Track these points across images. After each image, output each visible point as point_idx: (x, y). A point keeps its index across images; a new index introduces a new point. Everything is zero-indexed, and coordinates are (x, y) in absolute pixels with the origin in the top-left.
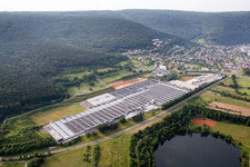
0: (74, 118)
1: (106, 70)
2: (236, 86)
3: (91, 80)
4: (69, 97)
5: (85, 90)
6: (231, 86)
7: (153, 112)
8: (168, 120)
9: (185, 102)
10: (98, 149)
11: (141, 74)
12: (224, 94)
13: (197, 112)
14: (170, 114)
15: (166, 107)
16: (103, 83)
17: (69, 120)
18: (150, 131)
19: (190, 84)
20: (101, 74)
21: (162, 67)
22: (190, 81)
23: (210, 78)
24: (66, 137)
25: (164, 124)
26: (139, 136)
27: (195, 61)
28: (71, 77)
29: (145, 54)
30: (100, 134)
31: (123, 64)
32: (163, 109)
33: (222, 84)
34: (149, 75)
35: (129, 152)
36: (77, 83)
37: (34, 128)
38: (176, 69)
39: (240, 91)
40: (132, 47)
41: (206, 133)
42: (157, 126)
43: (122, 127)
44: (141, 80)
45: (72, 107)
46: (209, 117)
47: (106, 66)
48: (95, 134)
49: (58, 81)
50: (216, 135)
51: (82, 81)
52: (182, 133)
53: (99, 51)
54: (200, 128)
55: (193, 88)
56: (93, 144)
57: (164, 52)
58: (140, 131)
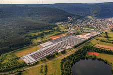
0: (35, 53)
1: (48, 31)
2: (108, 37)
3: (42, 36)
4: (32, 44)
5: (39, 40)
6: (105, 37)
7: (70, 50)
8: (77, 53)
9: (84, 44)
10: (46, 67)
11: (64, 33)
12: (102, 41)
13: (90, 49)
14: (77, 50)
15: (75, 47)
16: (47, 37)
17: (32, 54)
18: (69, 58)
19: (86, 37)
20: (46, 33)
21: (73, 29)
22: (86, 35)
23: (95, 34)
24: (31, 62)
25: (75, 55)
26: (64, 60)
27: (88, 27)
28: (33, 35)
29: (65, 24)
30: (47, 60)
31: (55, 28)
32: (74, 48)
33: (101, 36)
34: (67, 33)
35: (60, 68)
36: (35, 38)
37: (16, 59)
38: (79, 30)
39: (110, 39)
40: (59, 21)
41: (95, 59)
42: (72, 56)
43: (57, 56)
44: (64, 35)
45: (34, 48)
46: (96, 52)
47: (48, 30)
48: (45, 60)
49: (27, 37)
50: (100, 60)
51: (37, 36)
52: (84, 59)
53: (44, 23)
54: (92, 57)
55: (87, 38)
56: (44, 65)
57: (73, 23)
58: (65, 58)
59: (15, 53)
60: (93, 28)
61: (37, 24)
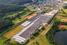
4: (14, 24)
5: (17, 21)
9: (53, 20)
11: (33, 12)
12: (63, 16)
13: (59, 23)
14: (52, 25)
16: (23, 17)
17: (20, 34)
20: (21, 14)
21: (39, 9)
22: (50, 13)
26: (47, 35)
27: (47, 6)
29: (31, 5)
30: (34, 37)
33: (60, 13)
34: (36, 12)
36: (14, 19)
38: (43, 9)
43: (40, 33)
45: (17, 28)
51: (15, 17)
55: (53, 15)
57: (36, 3)
58: (47, 33)
59: (4, 35)
60: (52, 7)
61: (10, 6)
